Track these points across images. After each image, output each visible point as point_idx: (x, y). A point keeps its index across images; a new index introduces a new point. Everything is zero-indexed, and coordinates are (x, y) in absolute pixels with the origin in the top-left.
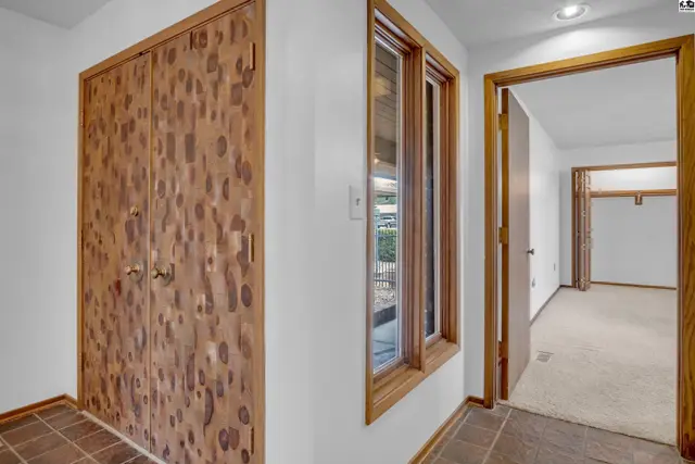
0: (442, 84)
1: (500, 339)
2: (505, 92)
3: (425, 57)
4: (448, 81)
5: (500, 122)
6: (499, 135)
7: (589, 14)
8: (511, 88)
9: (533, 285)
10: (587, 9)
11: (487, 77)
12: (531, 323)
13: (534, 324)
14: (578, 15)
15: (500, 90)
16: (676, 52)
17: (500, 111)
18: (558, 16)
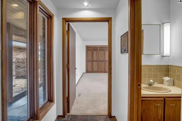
0: (48, 18)
1: (67, 96)
2: (69, 24)
3: (39, 6)
4: (50, 17)
5: (67, 33)
6: (67, 36)
7: (90, 6)
8: (71, 23)
9: (77, 75)
10: (90, 5)
11: (63, 19)
12: (76, 85)
13: (77, 85)
14: (87, 6)
15: (67, 23)
16: (108, 21)
17: (67, 30)
18: (83, 5)
